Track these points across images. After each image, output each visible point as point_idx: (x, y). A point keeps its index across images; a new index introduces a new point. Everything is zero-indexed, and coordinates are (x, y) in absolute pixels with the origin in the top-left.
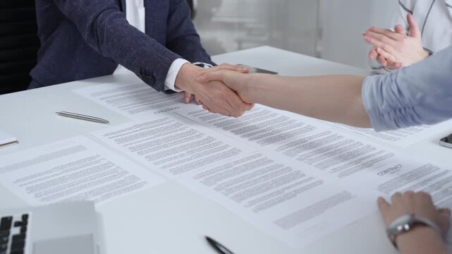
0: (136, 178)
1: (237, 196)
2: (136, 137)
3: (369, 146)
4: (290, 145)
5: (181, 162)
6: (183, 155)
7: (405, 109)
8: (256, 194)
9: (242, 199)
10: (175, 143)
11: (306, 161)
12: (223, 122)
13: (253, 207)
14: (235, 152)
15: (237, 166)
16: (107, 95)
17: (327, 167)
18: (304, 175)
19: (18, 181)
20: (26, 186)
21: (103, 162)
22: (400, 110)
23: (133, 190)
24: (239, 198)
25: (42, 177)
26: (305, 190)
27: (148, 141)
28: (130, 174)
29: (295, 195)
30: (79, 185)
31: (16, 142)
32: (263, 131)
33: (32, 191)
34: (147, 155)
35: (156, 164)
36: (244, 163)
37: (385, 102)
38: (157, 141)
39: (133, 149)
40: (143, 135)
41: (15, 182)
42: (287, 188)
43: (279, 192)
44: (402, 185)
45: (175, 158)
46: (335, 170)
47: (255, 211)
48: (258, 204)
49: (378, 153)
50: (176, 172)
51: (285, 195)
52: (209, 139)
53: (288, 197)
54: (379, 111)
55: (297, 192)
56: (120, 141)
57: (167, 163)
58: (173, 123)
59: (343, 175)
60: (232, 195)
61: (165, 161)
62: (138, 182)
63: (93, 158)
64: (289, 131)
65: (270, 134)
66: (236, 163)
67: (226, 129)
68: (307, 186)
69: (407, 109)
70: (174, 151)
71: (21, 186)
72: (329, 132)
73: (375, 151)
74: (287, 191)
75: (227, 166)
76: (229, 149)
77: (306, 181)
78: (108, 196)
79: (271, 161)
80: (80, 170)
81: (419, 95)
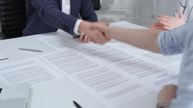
0: (52, 75)
1: (91, 85)
2: (57, 58)
3: (156, 65)
4: (121, 64)
5: (73, 69)
6: (74, 66)
7: (175, 47)
8: (99, 84)
9: (93, 86)
10: (72, 61)
11: (126, 71)
12: (95, 53)
13: (97, 90)
14: (97, 65)
15: (95, 72)
16: (50, 40)
17: (135, 73)
18: (122, 77)
19: (4, 74)
20: (6, 77)
21: (41, 68)
22: (173, 48)
23: (49, 80)
24: (91, 86)
25: (14, 73)
26: (121, 83)
27: (61, 60)
28: (50, 74)
29: (116, 85)
30: (28, 77)
31: (8, 58)
32: (111, 57)
33: (8, 79)
34: (59, 66)
35: (62, 69)
36: (98, 71)
37: (166, 44)
38: (65, 60)
39: (54, 63)
40: (60, 57)
41: (2, 75)
42: (113, 82)
43: (109, 84)
44: (165, 83)
45: (70, 67)
46: (137, 75)
47: (97, 91)
48: (99, 88)
49: (159, 68)
50: (69, 73)
51: (112, 85)
52: (87, 60)
53: (113, 86)
54: (165, 48)
55: (118, 84)
56: (49, 60)
57: (66, 69)
58: (74, 53)
59: (140, 77)
60: (89, 84)
61: (66, 68)
62: (53, 77)
63: (37, 66)
64: (122, 58)
65: (114, 59)
66: (94, 70)
67: (96, 56)
68: (122, 81)
69: (176, 47)
70: (71, 64)
71: (4, 77)
72: (140, 59)
73: (158, 68)
74: (113, 83)
75: (90, 72)
76: (94, 64)
77: (122, 79)
78: (38, 82)
79: (110, 70)
80: (30, 71)
81: (180, 41)
